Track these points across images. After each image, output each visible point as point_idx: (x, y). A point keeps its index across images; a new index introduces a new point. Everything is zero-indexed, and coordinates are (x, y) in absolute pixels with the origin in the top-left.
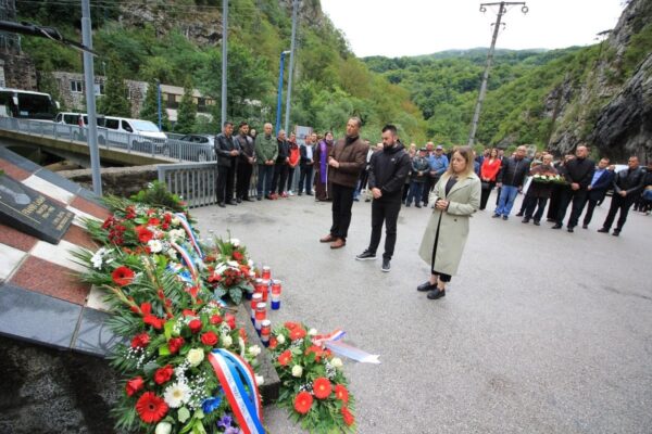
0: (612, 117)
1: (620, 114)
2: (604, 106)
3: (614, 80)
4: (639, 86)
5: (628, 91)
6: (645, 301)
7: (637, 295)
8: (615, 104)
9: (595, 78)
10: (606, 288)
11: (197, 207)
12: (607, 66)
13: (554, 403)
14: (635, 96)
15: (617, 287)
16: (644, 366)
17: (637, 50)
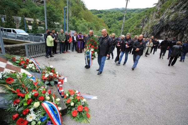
0: (157, 27)
1: (159, 27)
2: (155, 24)
3: (158, 17)
4: (163, 19)
5: (161, 20)
6: (165, 75)
7: (163, 73)
8: (157, 24)
9: (153, 17)
10: (156, 72)
11: (39, 56)
12: (156, 13)
13: (144, 104)
14: (162, 21)
15: (159, 72)
16: (165, 92)
17: (163, 9)
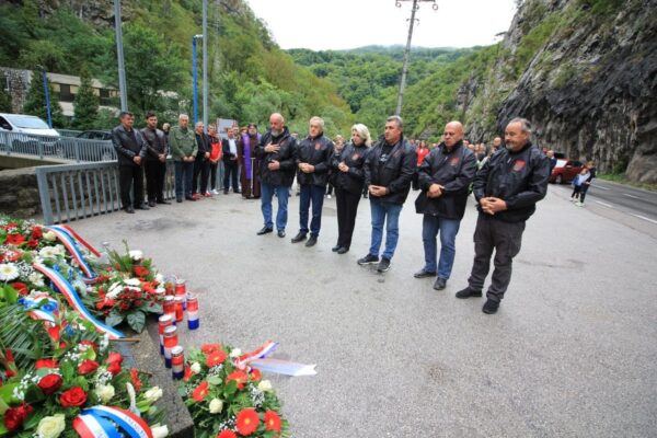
0: (510, 109)
1: (516, 107)
2: (503, 99)
3: (511, 77)
4: (530, 82)
5: (522, 86)
6: (551, 269)
7: (545, 265)
8: (511, 98)
9: (495, 73)
10: (520, 262)
12: (504, 63)
13: (489, 383)
14: (527, 90)
15: (528, 260)
16: (559, 332)
17: (526, 50)
